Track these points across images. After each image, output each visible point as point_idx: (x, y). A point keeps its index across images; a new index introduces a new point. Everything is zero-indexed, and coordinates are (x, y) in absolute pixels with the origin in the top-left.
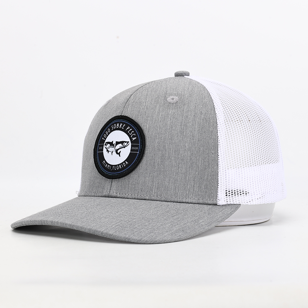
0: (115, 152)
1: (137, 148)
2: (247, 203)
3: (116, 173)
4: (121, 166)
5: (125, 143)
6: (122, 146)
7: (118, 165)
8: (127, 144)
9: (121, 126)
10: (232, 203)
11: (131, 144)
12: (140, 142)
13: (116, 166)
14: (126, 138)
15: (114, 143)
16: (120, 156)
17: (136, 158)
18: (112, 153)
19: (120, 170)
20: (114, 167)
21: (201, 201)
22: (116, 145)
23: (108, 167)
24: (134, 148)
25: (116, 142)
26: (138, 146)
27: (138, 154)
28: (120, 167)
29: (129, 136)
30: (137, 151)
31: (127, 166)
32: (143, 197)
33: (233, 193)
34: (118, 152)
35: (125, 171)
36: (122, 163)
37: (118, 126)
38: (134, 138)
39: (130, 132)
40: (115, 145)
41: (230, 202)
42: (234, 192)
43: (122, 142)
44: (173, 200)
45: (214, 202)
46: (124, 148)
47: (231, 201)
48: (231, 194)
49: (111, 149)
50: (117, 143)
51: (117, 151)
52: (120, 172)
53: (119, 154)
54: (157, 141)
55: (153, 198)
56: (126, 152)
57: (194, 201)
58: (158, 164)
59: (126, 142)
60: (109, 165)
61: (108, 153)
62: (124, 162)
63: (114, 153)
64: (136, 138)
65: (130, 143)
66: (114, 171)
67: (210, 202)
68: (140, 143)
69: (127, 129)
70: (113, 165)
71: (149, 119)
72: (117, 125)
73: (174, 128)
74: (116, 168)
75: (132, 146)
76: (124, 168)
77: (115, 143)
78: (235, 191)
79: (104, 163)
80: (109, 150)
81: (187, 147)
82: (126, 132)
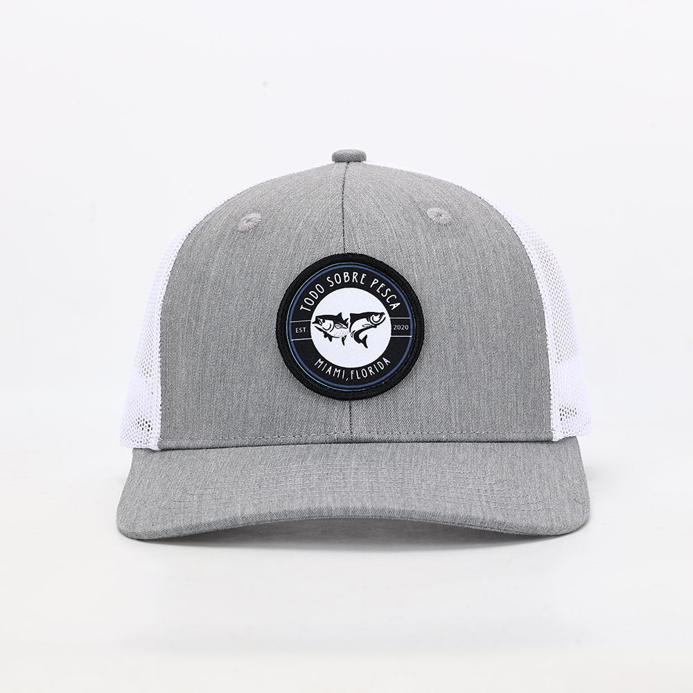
0: (353, 338)
1: (406, 327)
3: (363, 386)
4: (374, 370)
5: (375, 317)
6: (369, 323)
7: (366, 367)
8: (381, 317)
9: (354, 277)
11: (389, 318)
12: (409, 312)
13: (359, 369)
14: (374, 305)
15: (346, 316)
16: (367, 347)
17: (407, 351)
18: (343, 340)
19: (370, 378)
20: (355, 372)
21: (529, 436)
22: (352, 322)
23: (336, 374)
24: (398, 327)
25: (351, 314)
26: (407, 322)
27: (410, 341)
28: (370, 371)
29: (383, 300)
30: (407, 333)
31: (388, 368)
32: (435, 437)
34: (361, 336)
35: (386, 379)
36: (375, 362)
37: (347, 279)
38: (394, 305)
39: (383, 290)
40: (349, 321)
43: (367, 315)
44: (490, 437)
45: (548, 436)
46: (375, 326)
49: (338, 332)
50: (355, 317)
51: (356, 336)
52: (372, 383)
53: (364, 341)
54: (443, 309)
55: (455, 436)
56: (380, 338)
58: (454, 361)
59: (376, 314)
60: (339, 368)
61: (331, 340)
62: (380, 359)
63: (350, 340)
64: (399, 304)
65: (387, 315)
66: (355, 381)
67: (542, 437)
68: (410, 316)
69: (374, 283)
70: (352, 369)
71: (413, 259)
72: (345, 277)
73: (469, 279)
74: (360, 375)
75: (393, 322)
76: (382, 373)
77: (349, 317)
79: (319, 364)
80: (331, 334)
81: (500, 321)
82: (372, 291)
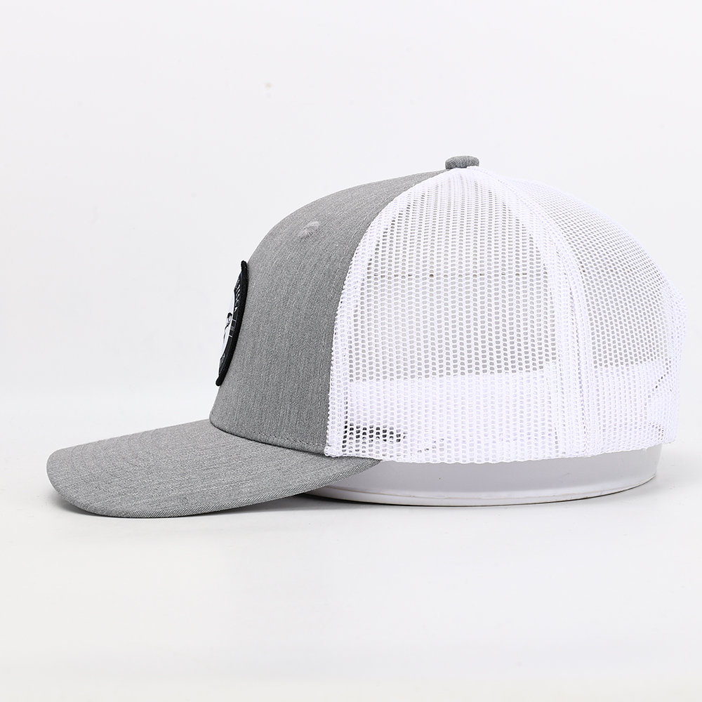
2: (392, 459)
10: (354, 454)
11: (232, 319)
12: (237, 316)
21: (298, 445)
24: (232, 328)
27: (231, 341)
30: (232, 333)
33: (361, 434)
41: (351, 452)
42: (362, 431)
45: (319, 449)
46: (228, 326)
47: (353, 450)
48: (355, 434)
57: (286, 443)
64: (237, 308)
65: (232, 316)
67: (312, 448)
68: (237, 319)
75: (232, 324)
78: (365, 429)
